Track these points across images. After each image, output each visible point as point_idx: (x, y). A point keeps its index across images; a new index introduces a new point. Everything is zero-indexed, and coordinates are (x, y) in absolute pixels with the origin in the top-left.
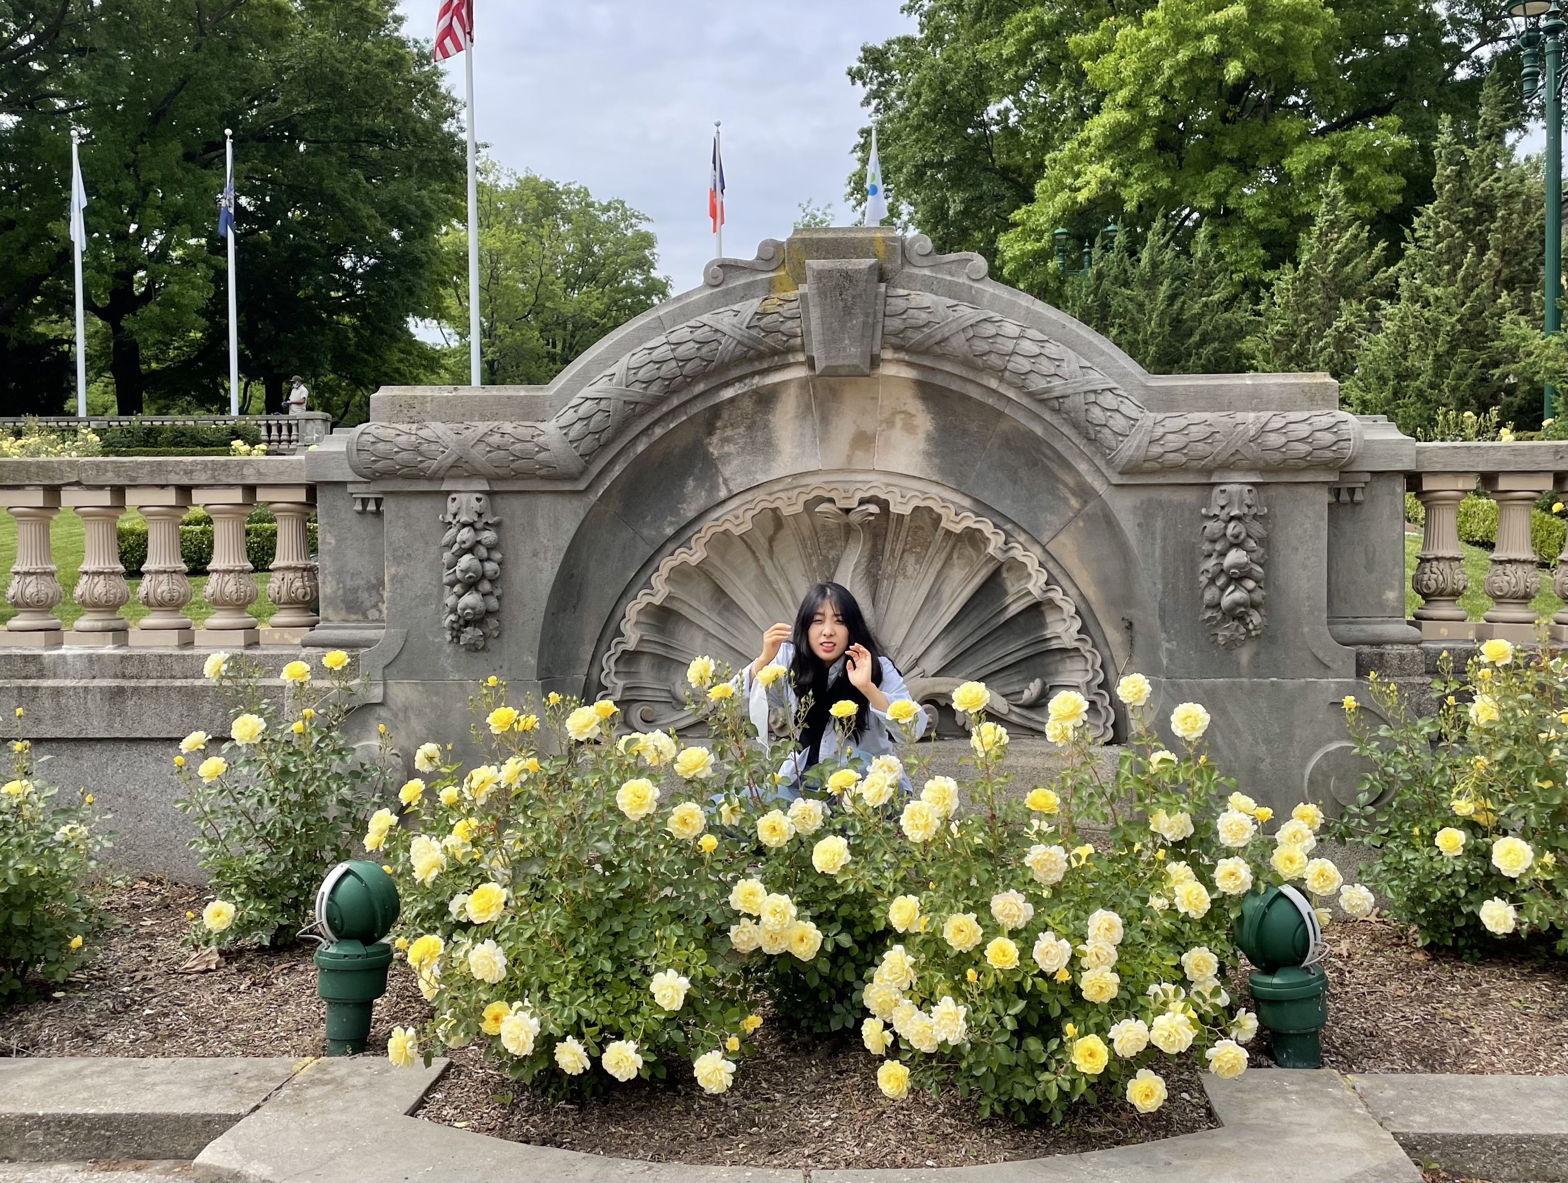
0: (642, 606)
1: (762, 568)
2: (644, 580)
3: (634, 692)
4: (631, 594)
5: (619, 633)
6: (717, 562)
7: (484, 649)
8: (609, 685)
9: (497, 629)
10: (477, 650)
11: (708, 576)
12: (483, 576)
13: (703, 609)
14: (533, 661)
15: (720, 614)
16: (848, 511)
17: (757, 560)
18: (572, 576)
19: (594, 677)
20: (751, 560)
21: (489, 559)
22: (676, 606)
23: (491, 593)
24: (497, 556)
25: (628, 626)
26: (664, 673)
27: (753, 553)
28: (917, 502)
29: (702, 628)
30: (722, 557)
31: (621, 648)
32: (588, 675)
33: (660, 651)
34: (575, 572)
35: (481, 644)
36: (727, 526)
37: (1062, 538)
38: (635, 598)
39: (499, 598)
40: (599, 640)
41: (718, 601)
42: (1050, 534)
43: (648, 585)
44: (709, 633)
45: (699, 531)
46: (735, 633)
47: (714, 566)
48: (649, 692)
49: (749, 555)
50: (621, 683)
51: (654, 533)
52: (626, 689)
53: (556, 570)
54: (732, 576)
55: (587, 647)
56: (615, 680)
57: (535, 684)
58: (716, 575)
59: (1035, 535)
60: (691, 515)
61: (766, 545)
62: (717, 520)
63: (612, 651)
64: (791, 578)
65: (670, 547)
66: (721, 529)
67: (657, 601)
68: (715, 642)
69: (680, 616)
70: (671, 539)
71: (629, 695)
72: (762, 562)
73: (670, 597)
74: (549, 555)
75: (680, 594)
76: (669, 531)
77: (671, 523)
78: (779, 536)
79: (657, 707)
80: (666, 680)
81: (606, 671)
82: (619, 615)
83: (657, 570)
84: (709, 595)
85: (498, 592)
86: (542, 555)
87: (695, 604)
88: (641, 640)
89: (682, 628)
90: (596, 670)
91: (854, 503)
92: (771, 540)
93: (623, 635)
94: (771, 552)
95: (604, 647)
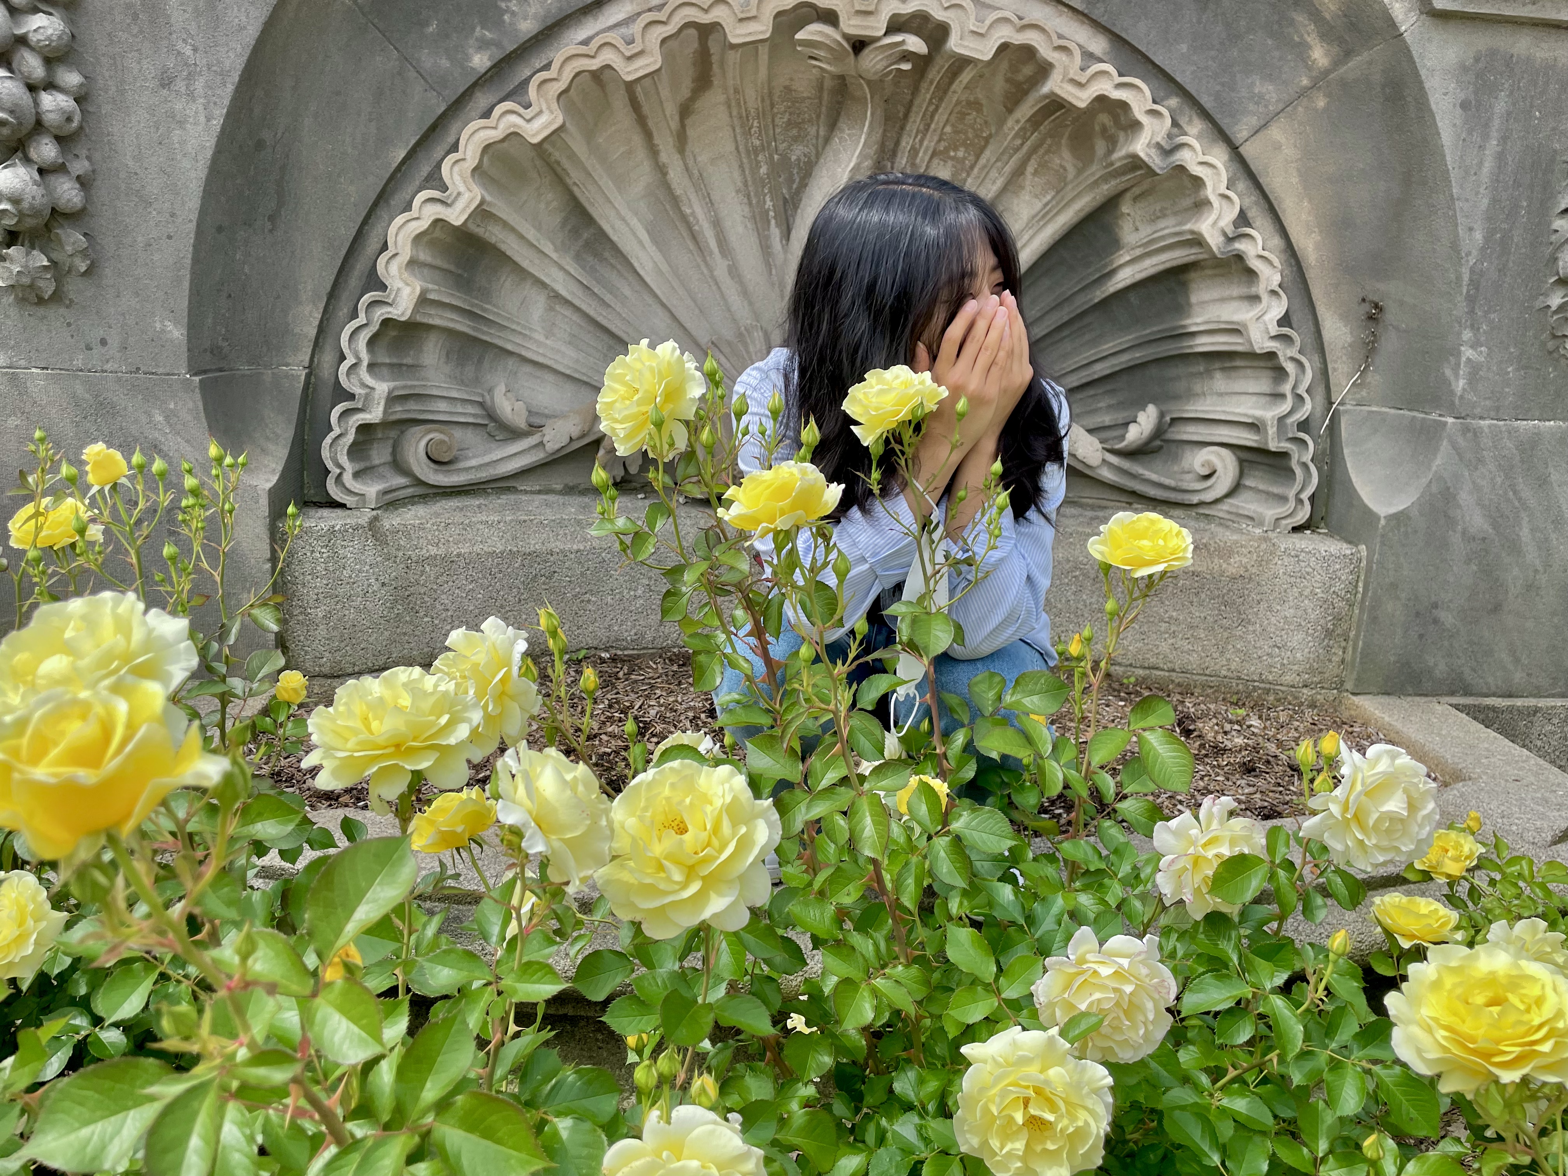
0: (423, 225)
1: (661, 170)
2: (425, 170)
3: (412, 405)
4: (397, 200)
5: (374, 282)
6: (578, 146)
7: (57, 297)
8: (358, 390)
9: (84, 253)
10: (40, 301)
11: (558, 178)
12: (39, 126)
13: (548, 249)
14: (177, 333)
15: (578, 258)
16: (859, 45)
17: (653, 151)
18: (260, 145)
19: (326, 372)
20: (641, 153)
21: (50, 86)
22: (494, 234)
23: (60, 169)
24: (71, 78)
25: (394, 267)
26: (470, 371)
27: (648, 135)
28: (1005, 34)
29: (544, 285)
30: (589, 136)
31: (380, 314)
32: (311, 369)
33: (462, 325)
34: (266, 135)
35: (48, 288)
36: (607, 57)
37: (1276, 132)
38: (408, 207)
39: (83, 182)
40: (333, 295)
41: (575, 233)
42: (1254, 121)
43: (434, 180)
44: (557, 296)
45: (547, 67)
46: (608, 298)
47: (572, 156)
48: (442, 406)
49: (637, 139)
50: (382, 388)
51: (445, 63)
52: (392, 399)
53: (217, 123)
54: (606, 183)
55: (307, 309)
56: (369, 380)
57: (186, 383)
58: (574, 176)
59: (1224, 122)
60: (527, 27)
61: (674, 124)
62: (586, 42)
63: (362, 319)
64: (716, 196)
65: (482, 100)
66: (594, 64)
67: (456, 216)
68: (568, 312)
69: (503, 259)
70: (483, 81)
71: (399, 412)
72: (664, 158)
73: (482, 213)
74: (199, 85)
75: (502, 209)
76: (480, 61)
77: (483, 45)
78: (698, 104)
79: (458, 433)
80: (477, 381)
81: (350, 361)
82: (373, 244)
83: (455, 148)
84: (557, 219)
85: (79, 167)
86: (180, 85)
87: (531, 234)
88: (423, 301)
89: (506, 283)
90: (327, 358)
91: (876, 27)
92: (685, 111)
93: (383, 287)
94: (681, 140)
95: (344, 311)
